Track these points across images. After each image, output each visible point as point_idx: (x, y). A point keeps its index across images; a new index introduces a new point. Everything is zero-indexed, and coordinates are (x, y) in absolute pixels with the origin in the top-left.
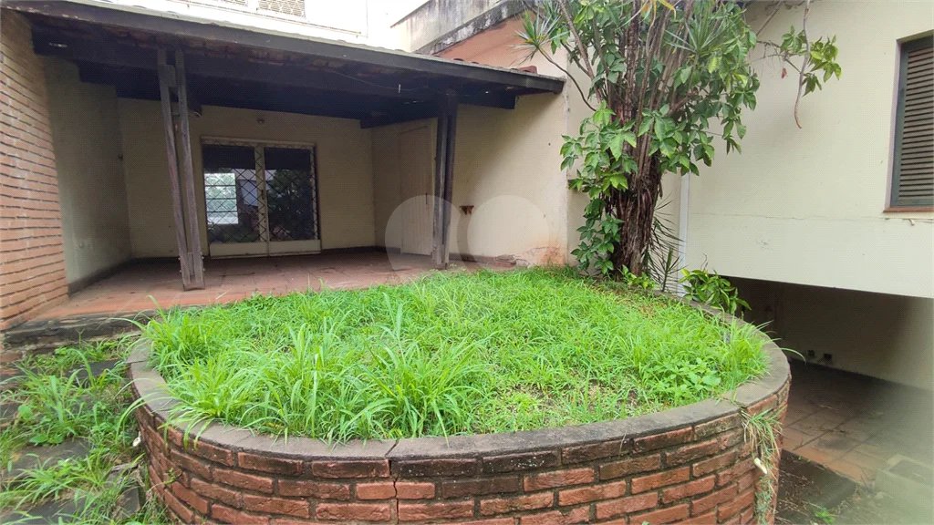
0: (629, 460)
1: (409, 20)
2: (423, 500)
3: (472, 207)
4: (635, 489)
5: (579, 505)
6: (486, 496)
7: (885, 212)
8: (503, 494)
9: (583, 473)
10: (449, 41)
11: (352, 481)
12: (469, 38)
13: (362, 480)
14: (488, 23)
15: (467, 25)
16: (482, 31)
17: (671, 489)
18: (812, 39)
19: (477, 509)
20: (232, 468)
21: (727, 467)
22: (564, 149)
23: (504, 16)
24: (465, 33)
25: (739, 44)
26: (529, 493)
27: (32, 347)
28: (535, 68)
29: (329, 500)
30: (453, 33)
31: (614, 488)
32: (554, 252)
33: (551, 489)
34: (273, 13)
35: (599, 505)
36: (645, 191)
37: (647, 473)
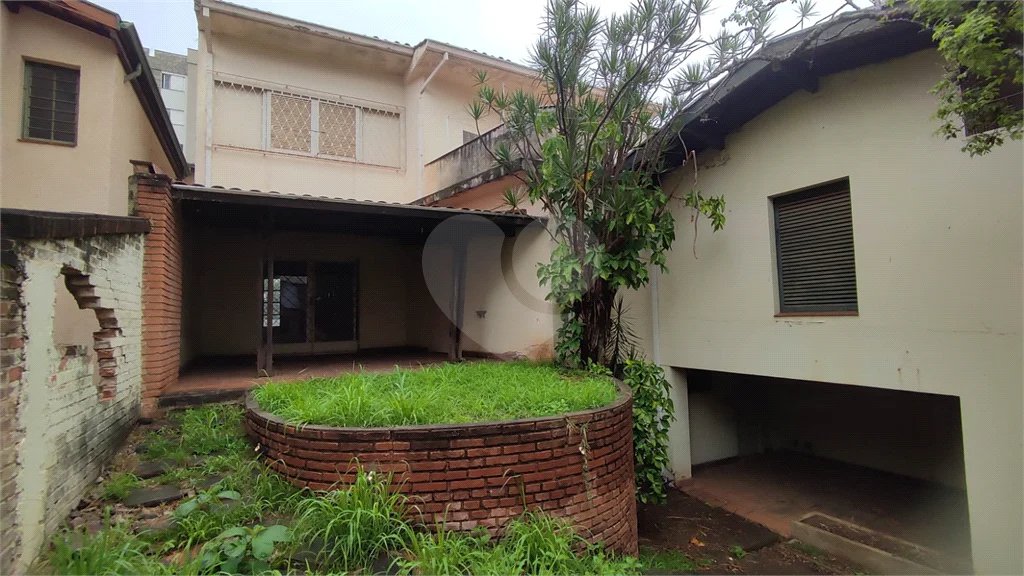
0: (501, 436)
1: (439, 162)
2: (404, 451)
3: (485, 312)
4: (505, 452)
5: (477, 457)
6: (433, 450)
7: (775, 316)
8: (441, 450)
9: (478, 441)
10: (465, 186)
11: (374, 441)
12: (479, 185)
13: (379, 441)
14: (492, 177)
15: (477, 177)
16: (488, 182)
17: (526, 454)
18: (706, 198)
19: (429, 455)
20: (319, 440)
21: (559, 447)
22: (539, 273)
23: (502, 174)
24: (476, 182)
25: (647, 205)
26: (453, 449)
27: (173, 408)
28: (525, 210)
29: (362, 452)
30: (468, 181)
31: (494, 450)
32: (544, 348)
33: (463, 448)
34: (330, 157)
35: (487, 458)
36: (599, 302)
37: (513, 444)
